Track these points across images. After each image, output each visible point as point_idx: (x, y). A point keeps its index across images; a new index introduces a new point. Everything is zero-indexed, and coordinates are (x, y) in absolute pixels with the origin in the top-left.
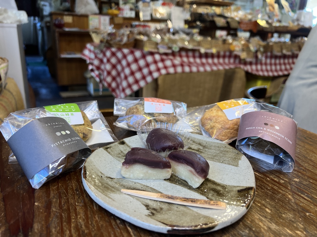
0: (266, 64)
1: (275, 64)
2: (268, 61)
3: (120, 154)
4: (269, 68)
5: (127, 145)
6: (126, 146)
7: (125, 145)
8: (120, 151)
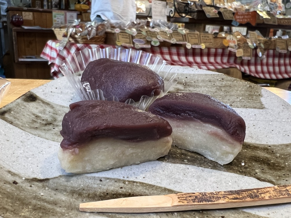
0: (267, 65)
1: (279, 65)
2: (271, 61)
3: (35, 122)
4: (271, 69)
5: (43, 102)
6: (41, 104)
7: (38, 101)
8: (33, 116)
